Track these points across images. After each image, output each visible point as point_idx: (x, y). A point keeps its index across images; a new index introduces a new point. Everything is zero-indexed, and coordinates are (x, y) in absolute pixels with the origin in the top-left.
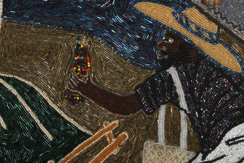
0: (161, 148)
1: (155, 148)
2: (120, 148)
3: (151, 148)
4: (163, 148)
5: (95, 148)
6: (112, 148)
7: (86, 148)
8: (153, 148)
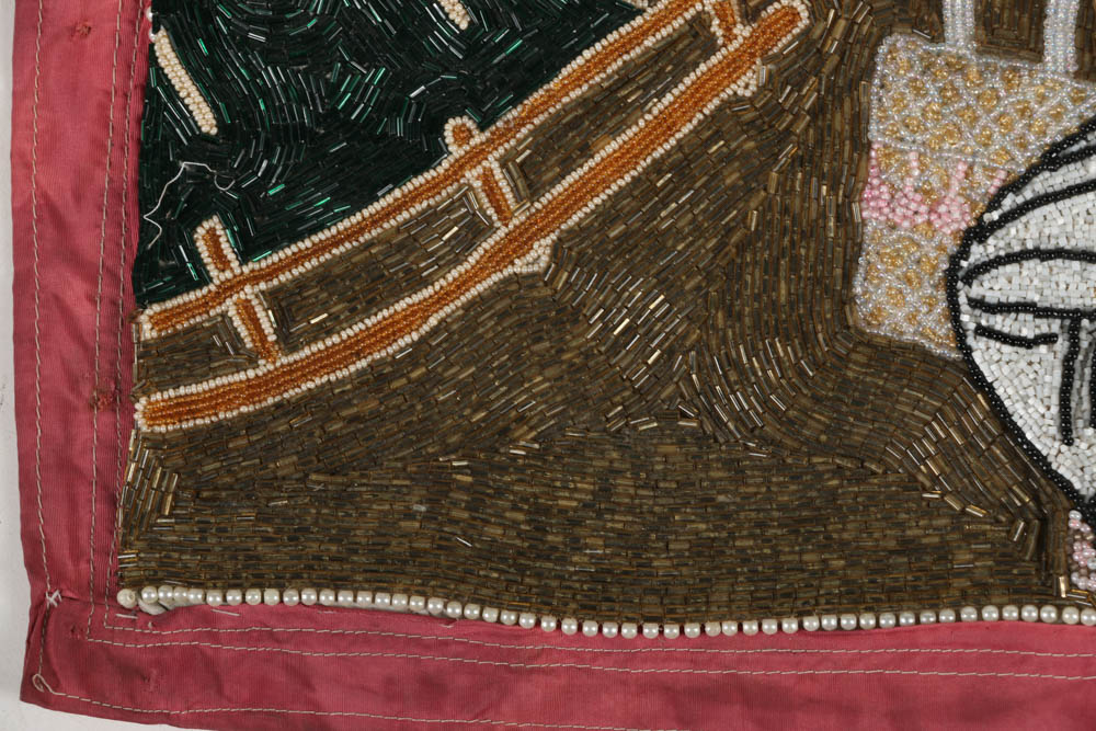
0: (957, 66)
1: (927, 68)
2: (769, 66)
3: (912, 67)
4: (964, 67)
5: (657, 68)
6: (734, 66)
7: (614, 66)
8: (918, 67)
